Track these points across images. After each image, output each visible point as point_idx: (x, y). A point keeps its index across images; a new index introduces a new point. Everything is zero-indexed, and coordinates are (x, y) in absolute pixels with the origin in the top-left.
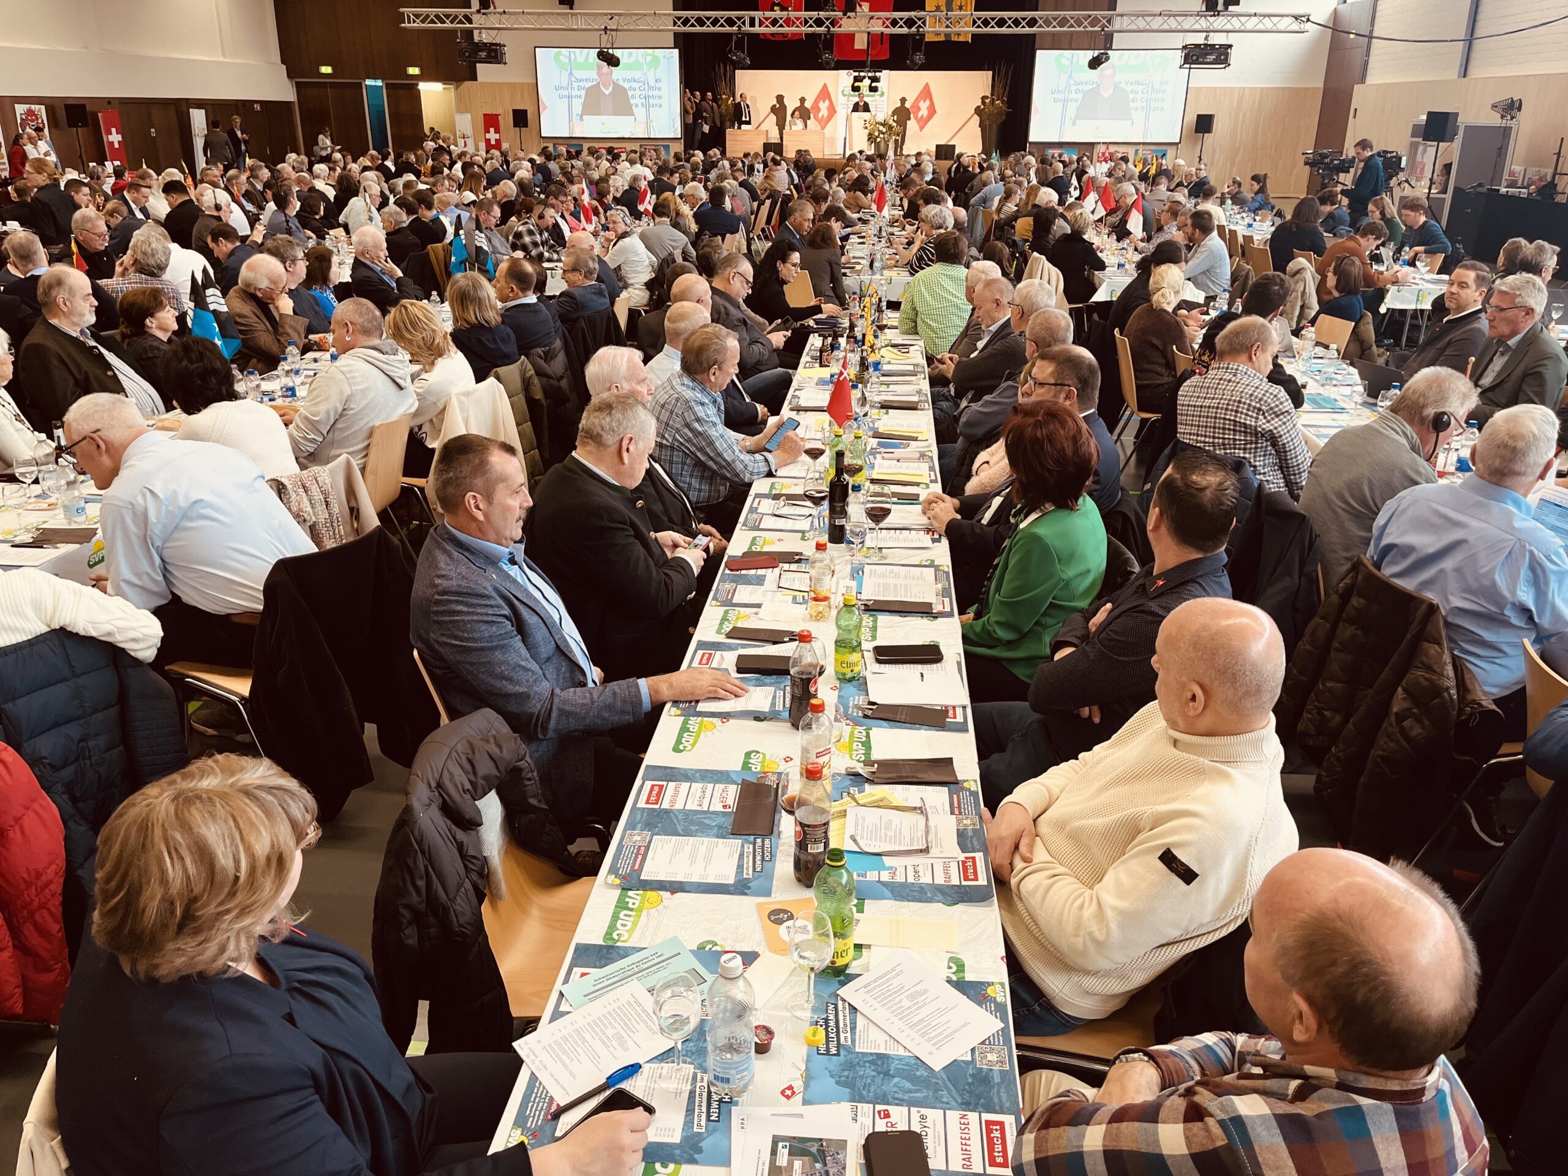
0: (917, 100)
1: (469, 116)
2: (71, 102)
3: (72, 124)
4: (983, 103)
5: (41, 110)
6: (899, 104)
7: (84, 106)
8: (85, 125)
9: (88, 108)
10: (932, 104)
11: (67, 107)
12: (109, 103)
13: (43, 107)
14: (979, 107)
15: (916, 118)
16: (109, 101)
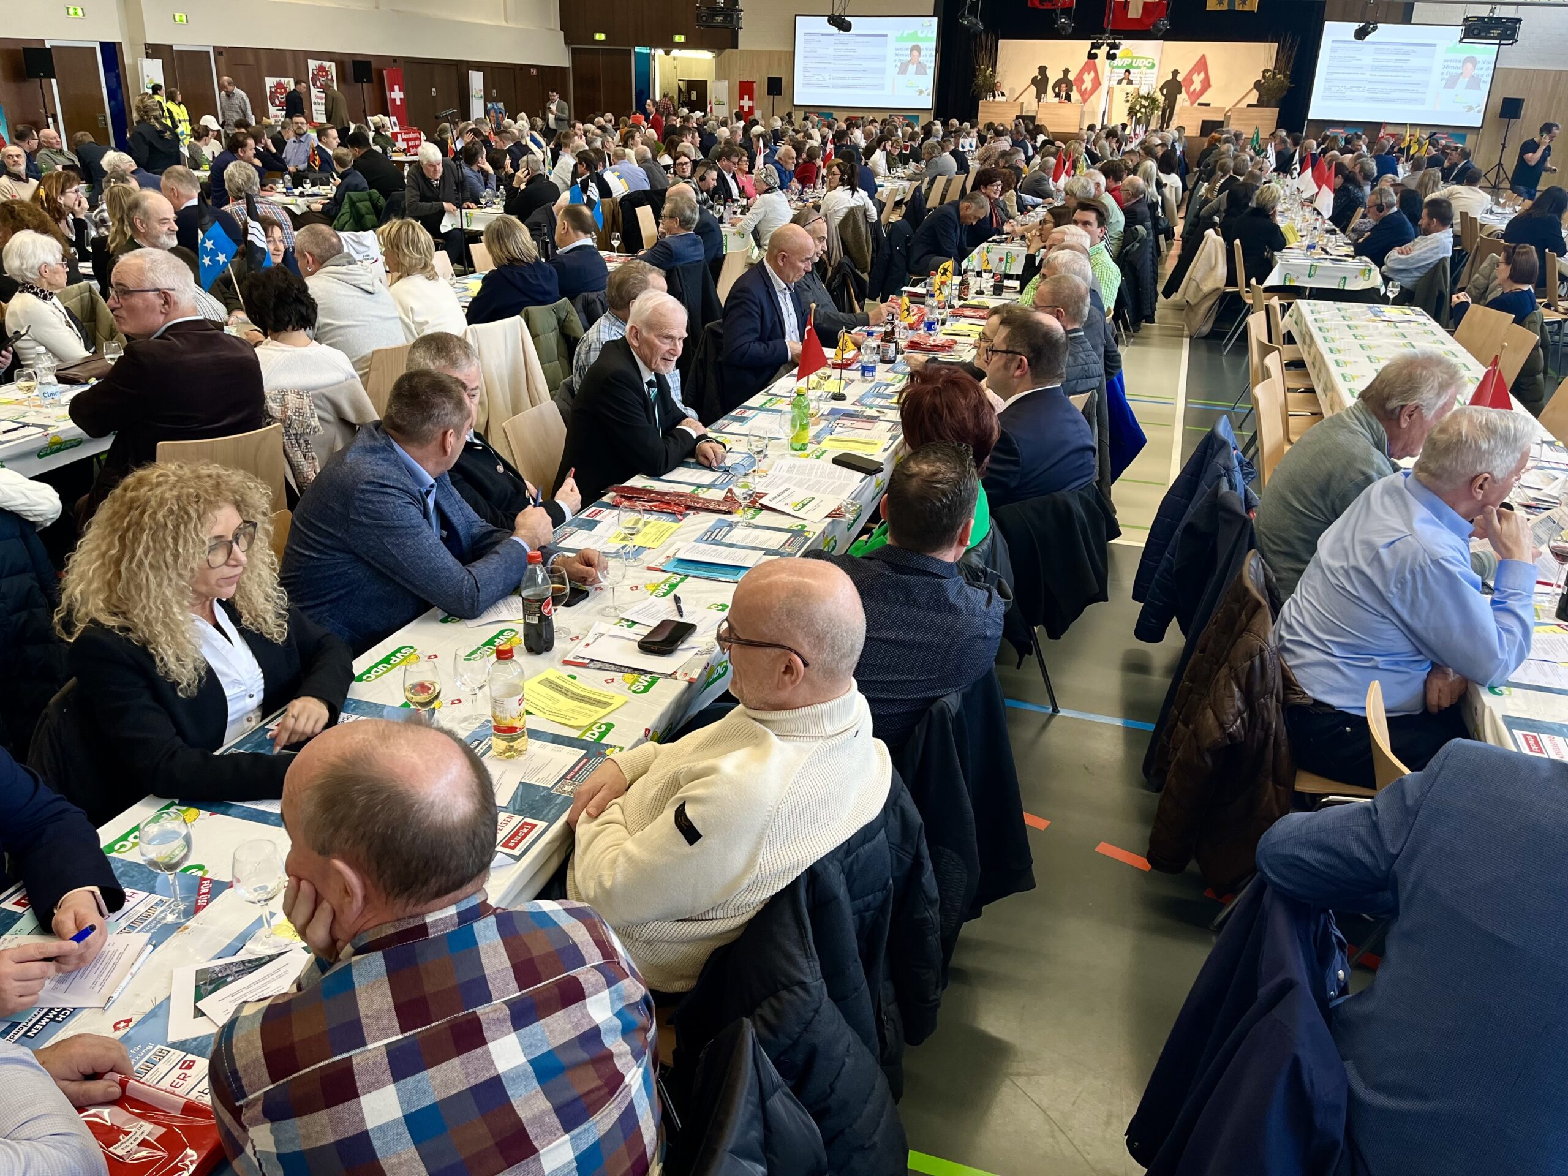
0: (1191, 73)
1: (726, 83)
2: (359, 59)
3: (358, 79)
4: (1264, 77)
5: (332, 67)
6: (1170, 77)
7: (370, 62)
8: (370, 81)
9: (374, 65)
10: (1207, 78)
11: (355, 62)
12: (395, 61)
13: (333, 65)
14: (1259, 81)
15: (1187, 92)
16: (395, 59)
